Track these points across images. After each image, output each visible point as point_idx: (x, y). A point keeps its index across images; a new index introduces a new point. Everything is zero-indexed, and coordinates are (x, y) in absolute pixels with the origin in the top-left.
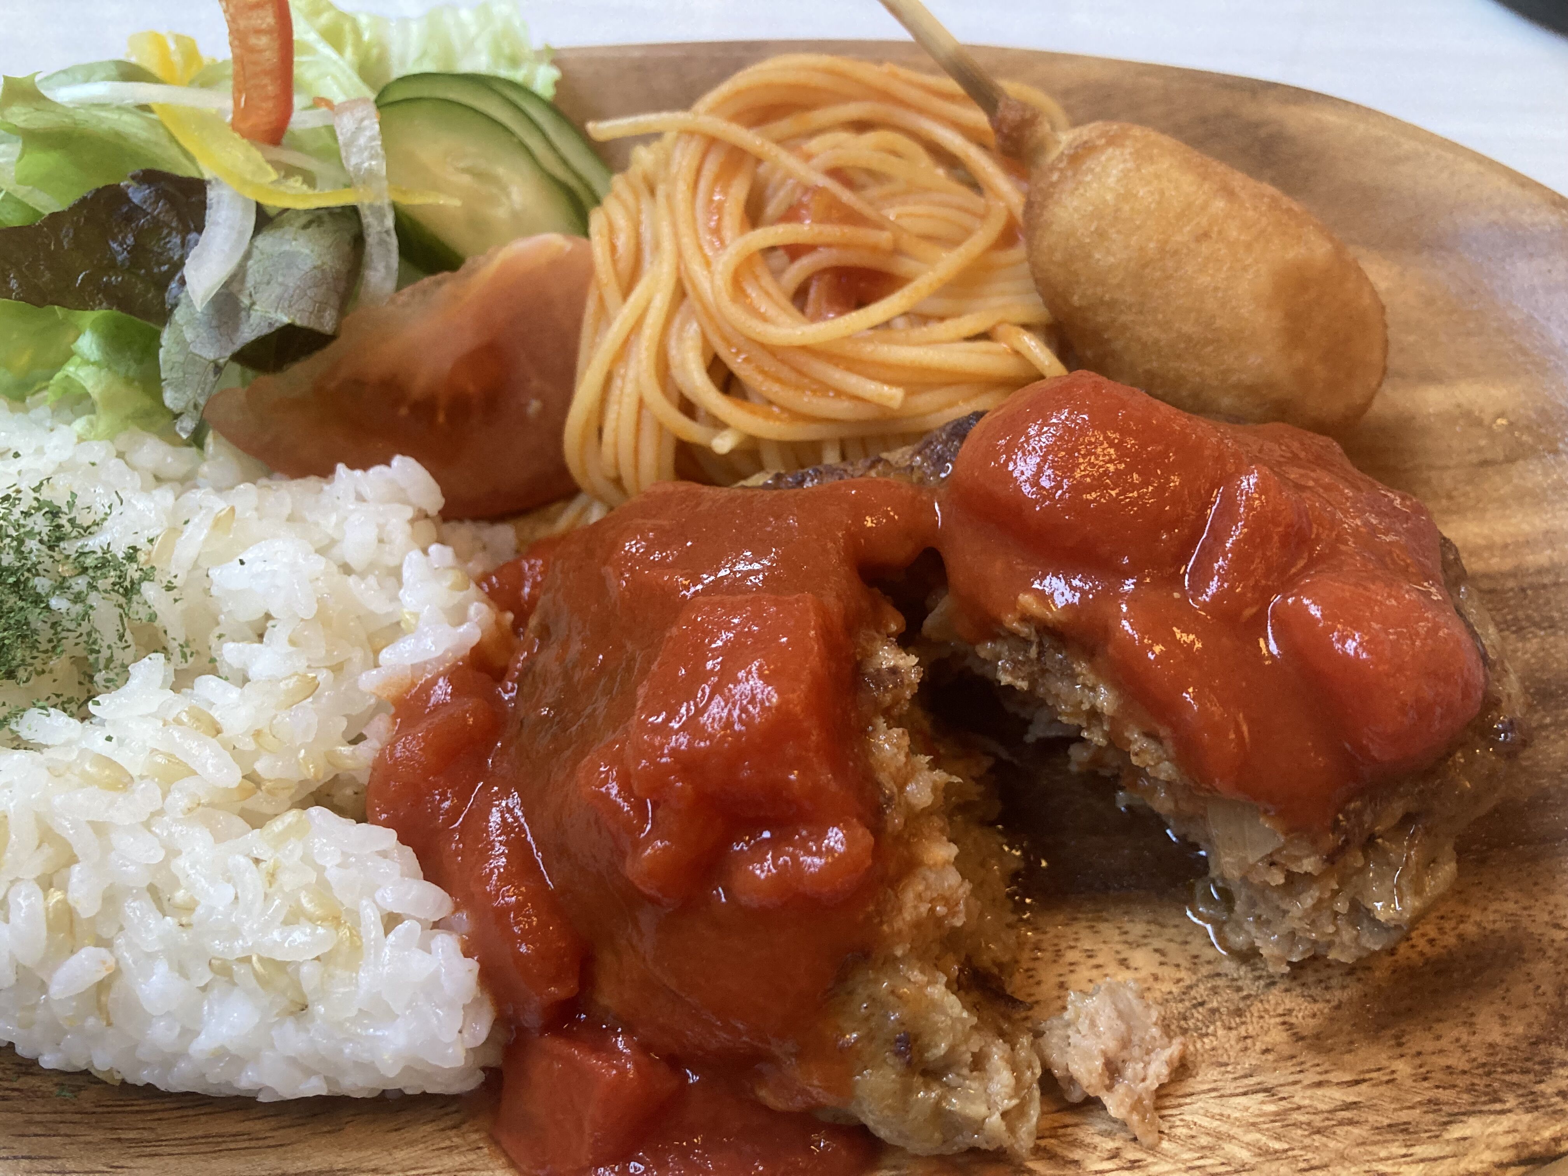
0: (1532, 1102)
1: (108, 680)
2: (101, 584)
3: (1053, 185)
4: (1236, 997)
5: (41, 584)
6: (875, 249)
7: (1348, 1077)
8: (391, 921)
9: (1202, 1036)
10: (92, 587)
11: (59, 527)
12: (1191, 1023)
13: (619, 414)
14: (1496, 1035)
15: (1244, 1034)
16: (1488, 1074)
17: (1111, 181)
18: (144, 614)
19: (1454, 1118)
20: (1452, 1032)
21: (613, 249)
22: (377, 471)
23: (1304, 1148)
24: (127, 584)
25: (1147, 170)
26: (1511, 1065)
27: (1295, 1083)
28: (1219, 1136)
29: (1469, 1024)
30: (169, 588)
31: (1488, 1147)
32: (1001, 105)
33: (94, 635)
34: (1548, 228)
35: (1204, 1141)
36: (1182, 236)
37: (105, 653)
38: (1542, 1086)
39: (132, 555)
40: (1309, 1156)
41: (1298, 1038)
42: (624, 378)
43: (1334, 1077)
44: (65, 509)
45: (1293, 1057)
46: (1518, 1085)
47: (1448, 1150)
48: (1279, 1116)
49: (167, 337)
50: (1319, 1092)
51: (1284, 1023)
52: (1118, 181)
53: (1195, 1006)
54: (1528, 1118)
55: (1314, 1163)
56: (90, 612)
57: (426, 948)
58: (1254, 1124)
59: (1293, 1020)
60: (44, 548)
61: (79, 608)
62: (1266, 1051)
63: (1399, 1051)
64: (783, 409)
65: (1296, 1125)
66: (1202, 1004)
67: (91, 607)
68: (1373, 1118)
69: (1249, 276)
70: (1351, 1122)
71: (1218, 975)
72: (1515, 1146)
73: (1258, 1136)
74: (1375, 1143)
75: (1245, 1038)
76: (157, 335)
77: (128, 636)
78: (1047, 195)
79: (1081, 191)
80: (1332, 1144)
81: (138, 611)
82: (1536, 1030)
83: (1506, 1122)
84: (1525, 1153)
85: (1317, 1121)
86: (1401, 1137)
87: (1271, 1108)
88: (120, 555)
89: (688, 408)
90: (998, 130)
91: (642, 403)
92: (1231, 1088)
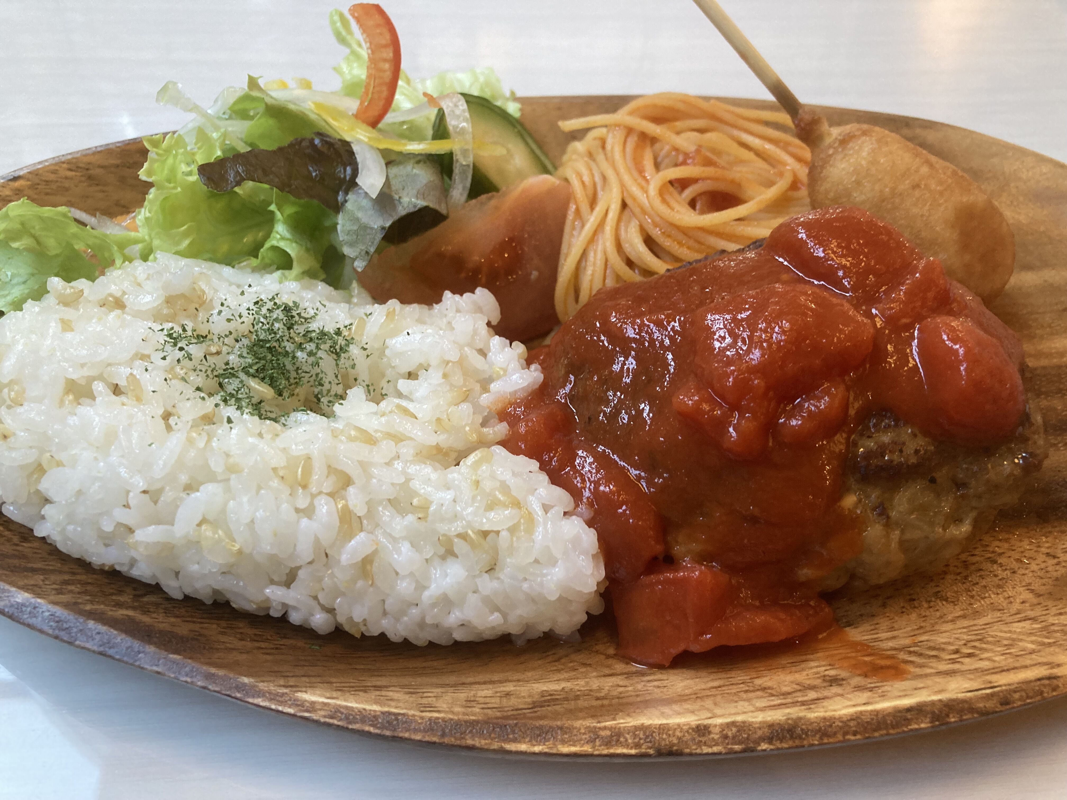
1: (329, 402)
2: (323, 347)
3: (831, 156)
5: (289, 347)
10: (318, 348)
11: (293, 317)
15: (1007, 596)
17: (864, 154)
18: (348, 364)
21: (581, 180)
22: (467, 295)
24: (338, 347)
25: (885, 149)
27: (1047, 614)
28: (1013, 640)
30: (365, 350)
32: (800, 111)
33: (320, 376)
35: (1006, 642)
36: (904, 186)
37: (327, 386)
39: (338, 332)
41: (1039, 595)
42: (595, 252)
44: (294, 309)
45: (1040, 604)
48: (1044, 629)
49: (341, 219)
51: (1028, 590)
52: (869, 154)
53: (973, 585)
56: (320, 361)
59: (1033, 588)
60: (285, 328)
61: (312, 359)
62: (1023, 602)
65: (1055, 631)
67: (321, 358)
69: (942, 209)
73: (1036, 638)
75: (1009, 597)
76: (334, 221)
77: (340, 377)
78: (826, 162)
79: (847, 158)
81: (344, 362)
87: (1037, 626)
88: (331, 332)
90: (797, 126)
91: (607, 261)
92: (1009, 619)
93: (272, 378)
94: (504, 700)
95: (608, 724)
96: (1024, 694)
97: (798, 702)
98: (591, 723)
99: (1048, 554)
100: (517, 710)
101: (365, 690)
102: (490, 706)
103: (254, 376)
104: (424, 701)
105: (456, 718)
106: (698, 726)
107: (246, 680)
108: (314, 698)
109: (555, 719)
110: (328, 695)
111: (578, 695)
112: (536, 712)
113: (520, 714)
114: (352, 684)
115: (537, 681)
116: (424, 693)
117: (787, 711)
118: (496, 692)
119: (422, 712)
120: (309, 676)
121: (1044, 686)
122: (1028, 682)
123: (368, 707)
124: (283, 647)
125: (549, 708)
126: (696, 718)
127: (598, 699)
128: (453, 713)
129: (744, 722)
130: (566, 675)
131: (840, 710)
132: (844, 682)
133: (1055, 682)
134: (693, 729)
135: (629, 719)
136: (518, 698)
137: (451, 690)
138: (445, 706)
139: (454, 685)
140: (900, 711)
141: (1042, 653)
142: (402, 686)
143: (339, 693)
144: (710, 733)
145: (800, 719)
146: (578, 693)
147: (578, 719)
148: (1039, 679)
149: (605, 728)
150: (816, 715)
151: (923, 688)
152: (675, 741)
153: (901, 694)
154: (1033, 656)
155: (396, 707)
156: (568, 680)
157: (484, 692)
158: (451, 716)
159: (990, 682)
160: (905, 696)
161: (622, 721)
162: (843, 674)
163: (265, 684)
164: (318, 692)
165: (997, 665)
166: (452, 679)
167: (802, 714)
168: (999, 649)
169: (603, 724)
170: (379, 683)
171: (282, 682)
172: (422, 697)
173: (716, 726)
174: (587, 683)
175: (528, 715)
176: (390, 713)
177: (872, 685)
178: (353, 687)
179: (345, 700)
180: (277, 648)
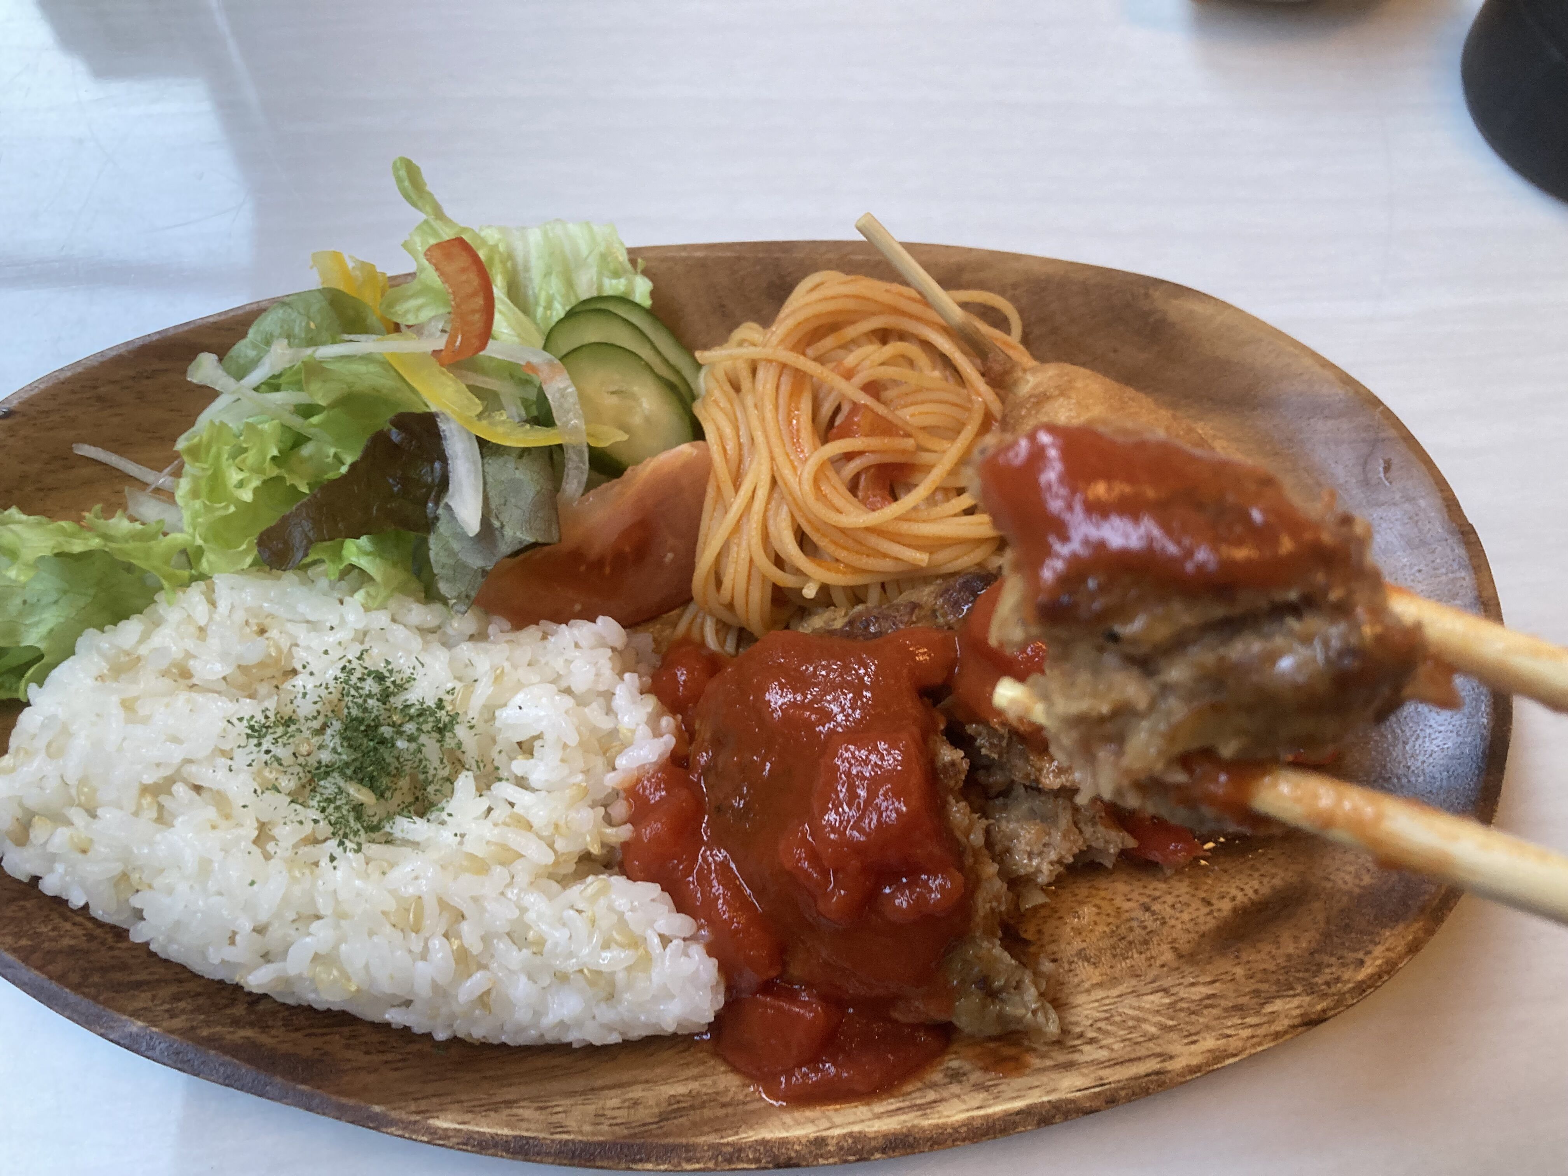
0: (1311, 990)
1: (436, 791)
2: (425, 727)
4: (1143, 933)
5: (386, 731)
6: (904, 452)
7: (1209, 979)
8: (665, 940)
9: (1125, 959)
10: (419, 730)
11: (386, 687)
12: (1118, 950)
13: (736, 569)
14: (1291, 950)
15: (1149, 956)
16: (1287, 973)
18: (454, 744)
19: (1269, 1000)
20: (1266, 948)
21: (725, 450)
23: (1187, 1023)
24: (441, 725)
26: (1299, 967)
27: (1179, 985)
28: (1138, 1020)
29: (1277, 944)
30: (472, 727)
31: (1286, 1016)
33: (424, 763)
34: (1337, 398)
35: (1130, 1023)
37: (432, 772)
38: (1317, 979)
39: (440, 704)
40: (1189, 1028)
41: (1180, 956)
42: (739, 545)
43: (1201, 979)
44: (387, 674)
45: (1178, 969)
46: (1303, 979)
47: (1265, 1019)
48: (1171, 1005)
49: (433, 542)
50: (1193, 989)
51: (1172, 948)
53: (1120, 940)
54: (1308, 998)
55: (1193, 1031)
56: (421, 747)
57: (686, 954)
58: (1158, 1011)
59: (1177, 946)
60: (380, 704)
61: (414, 745)
62: (1163, 966)
63: (1237, 961)
64: (847, 566)
65: (1181, 1010)
66: (1124, 938)
67: (423, 745)
68: (1224, 1003)
70: (1212, 1006)
71: (1132, 919)
72: (1302, 1015)
73: (1160, 1018)
74: (1225, 1018)
75: (1150, 958)
76: (425, 541)
77: (445, 761)
80: (1201, 1020)
81: (450, 743)
82: (1314, 945)
83: (1296, 1002)
84: (1307, 1019)
85: (1193, 1007)
86: (1239, 1013)
87: (1167, 1001)
88: (434, 706)
89: (779, 562)
91: (751, 561)
92: (1143, 990)
93: (372, 779)
94: (632, 1112)
95: (730, 1139)
96: (1130, 1091)
97: (915, 1105)
98: (713, 1139)
99: (1204, 900)
100: (644, 1125)
101: (494, 1107)
102: (619, 1121)
103: (351, 779)
104: (555, 1119)
105: (585, 1139)
106: (816, 1139)
107: (377, 1109)
108: (446, 1125)
109: (680, 1135)
110: (460, 1119)
111: (704, 1102)
112: (661, 1127)
113: (647, 1131)
114: (483, 1102)
115: (665, 1081)
116: (553, 1107)
117: (903, 1117)
118: (625, 1101)
119: (552, 1134)
120: (439, 1095)
121: (1152, 1082)
122: (1137, 1078)
123: (500, 1132)
124: (410, 1056)
125: (675, 1122)
126: (815, 1129)
127: (724, 1105)
128: (581, 1132)
129: (860, 1132)
130: (694, 1071)
131: (954, 1116)
132: (964, 1078)
133: (1163, 1077)
134: (811, 1142)
135: (751, 1133)
136: (645, 1108)
137: (579, 1099)
138: (574, 1124)
139: (583, 1093)
140: (1011, 1115)
141: (1160, 1041)
142: (532, 1099)
143: (470, 1116)
144: (827, 1145)
145: (914, 1126)
146: (705, 1098)
147: (702, 1134)
148: (1148, 1075)
149: (728, 1144)
150: (930, 1122)
151: (1037, 1087)
152: (793, 1155)
153: (1014, 1095)
154: (1151, 1045)
155: (527, 1130)
156: (695, 1078)
157: (612, 1101)
158: (580, 1138)
159: (1102, 1079)
160: (1018, 1097)
161: (744, 1135)
162: (967, 1067)
163: (398, 1112)
164: (449, 1117)
165: (1114, 1055)
166: (580, 1083)
167: (916, 1122)
168: (1122, 1033)
169: (725, 1140)
170: (509, 1097)
171: (413, 1107)
172: (552, 1114)
173: (833, 1137)
174: (715, 1083)
175: (654, 1132)
176: (521, 1137)
177: (990, 1083)
178: (483, 1105)
179: (477, 1125)
180: (404, 1060)
